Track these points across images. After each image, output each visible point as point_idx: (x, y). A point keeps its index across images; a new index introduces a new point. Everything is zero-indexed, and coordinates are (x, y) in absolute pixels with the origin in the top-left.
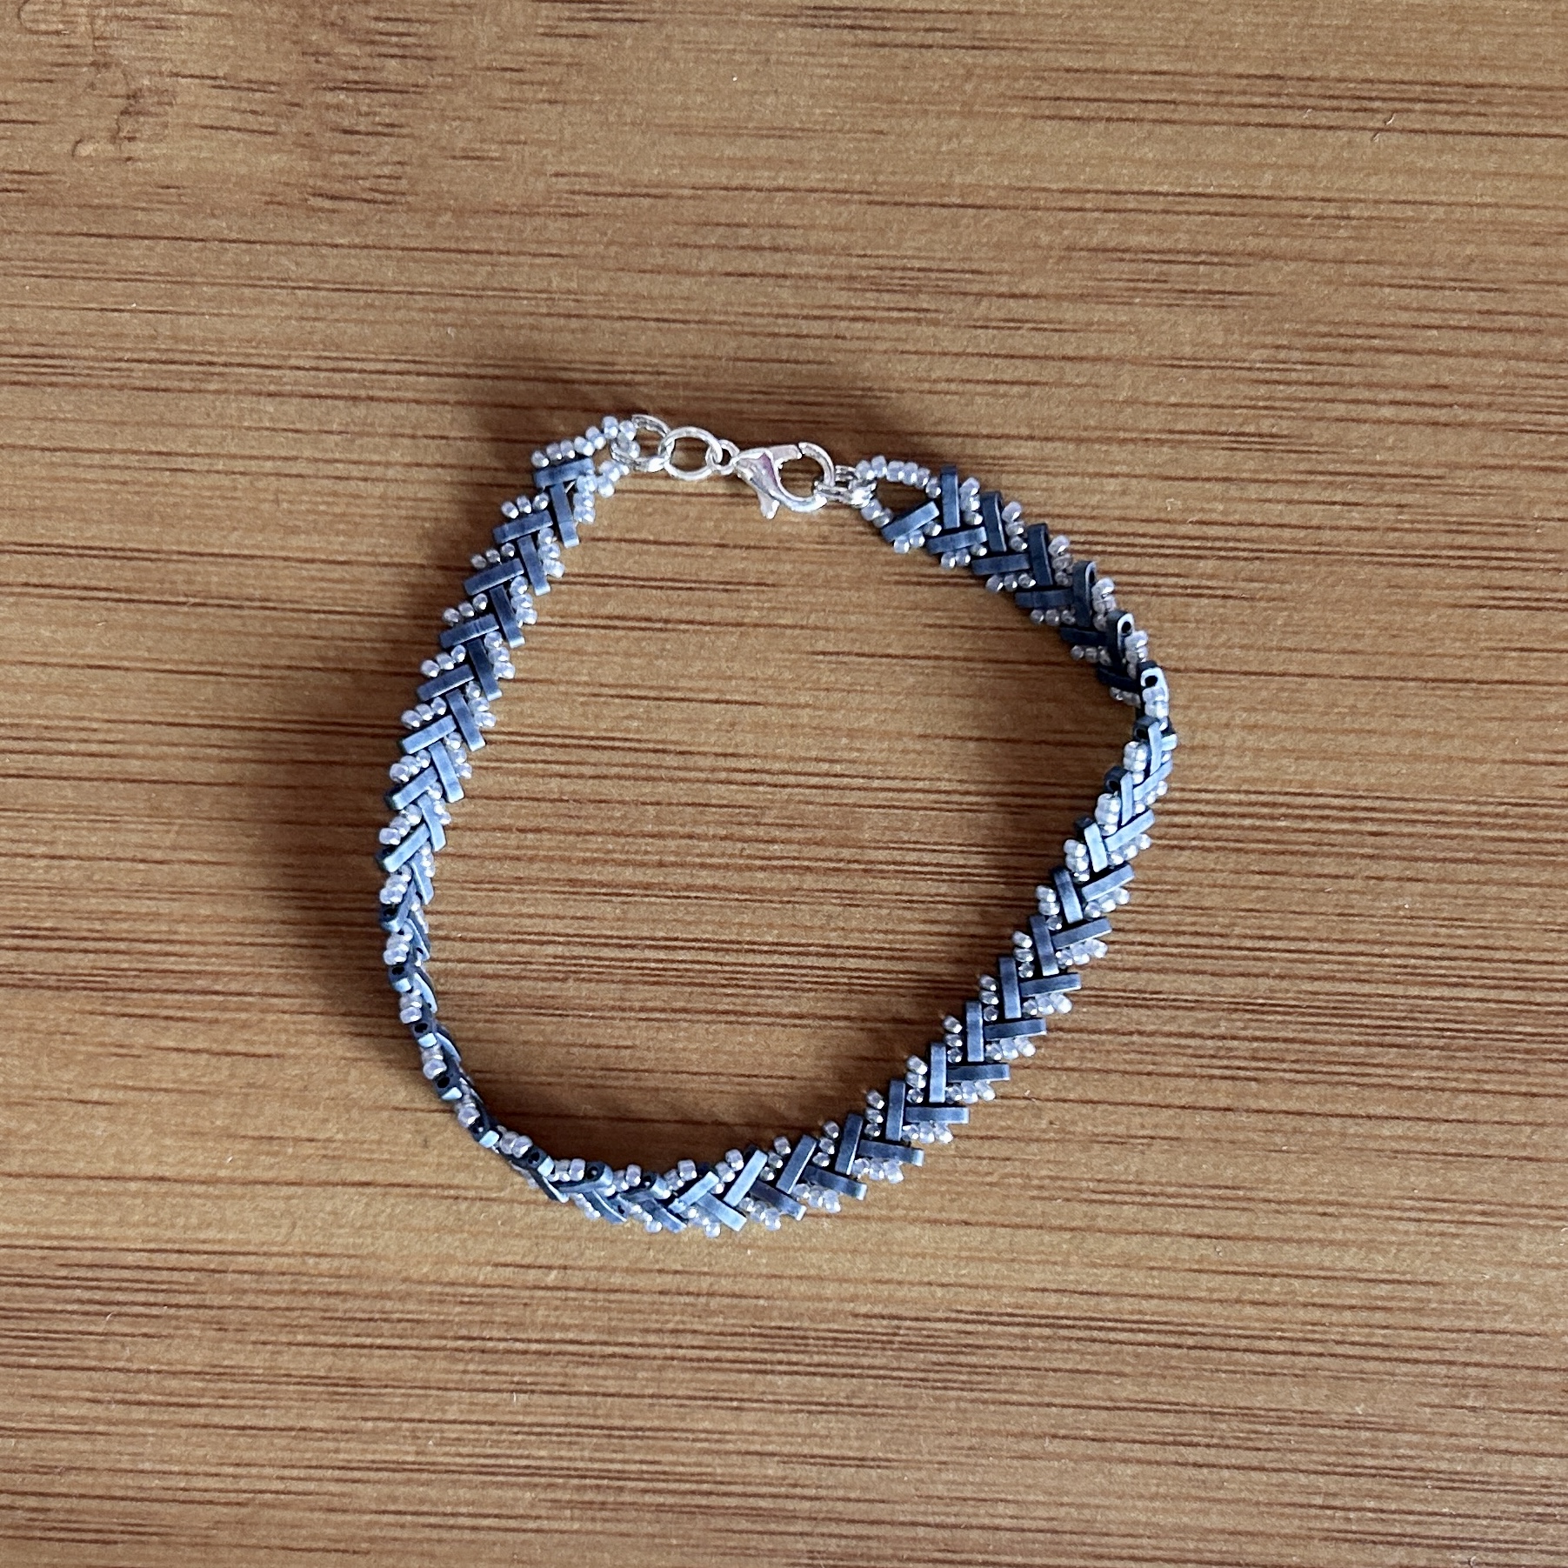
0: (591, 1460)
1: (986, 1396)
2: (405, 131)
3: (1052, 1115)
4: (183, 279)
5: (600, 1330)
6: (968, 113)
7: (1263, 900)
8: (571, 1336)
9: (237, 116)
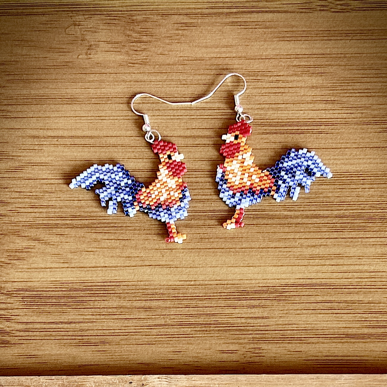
0: (203, 321)
1: (289, 302)
2: (148, 50)
3: (299, 242)
4: (102, 81)
5: (204, 293)
6: (265, 41)
7: (341, 194)
8: (197, 295)
9: (112, 49)
